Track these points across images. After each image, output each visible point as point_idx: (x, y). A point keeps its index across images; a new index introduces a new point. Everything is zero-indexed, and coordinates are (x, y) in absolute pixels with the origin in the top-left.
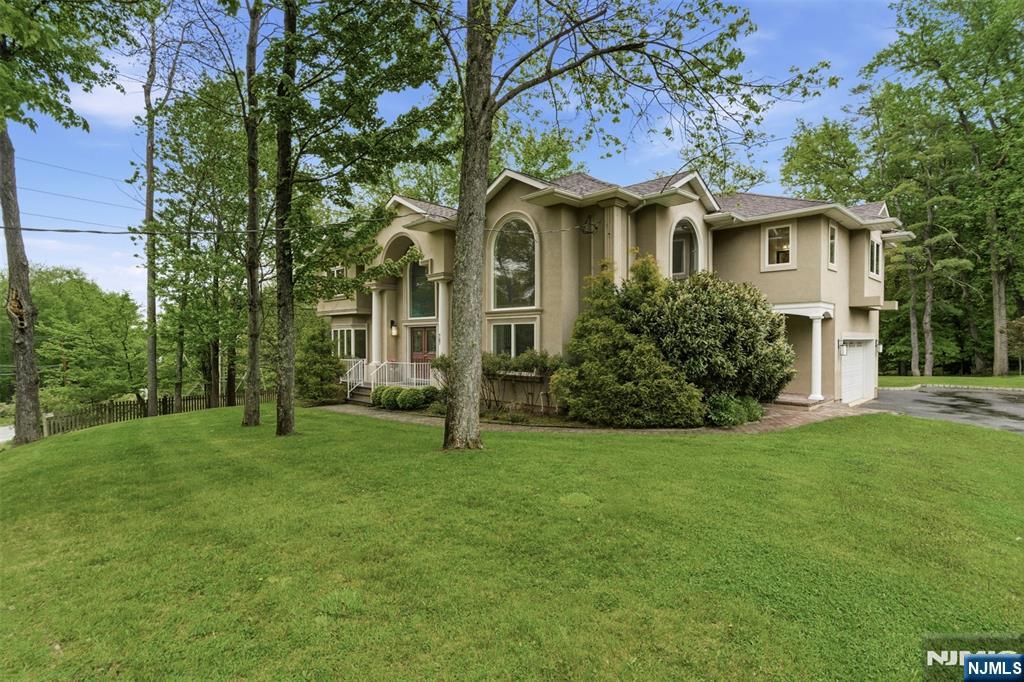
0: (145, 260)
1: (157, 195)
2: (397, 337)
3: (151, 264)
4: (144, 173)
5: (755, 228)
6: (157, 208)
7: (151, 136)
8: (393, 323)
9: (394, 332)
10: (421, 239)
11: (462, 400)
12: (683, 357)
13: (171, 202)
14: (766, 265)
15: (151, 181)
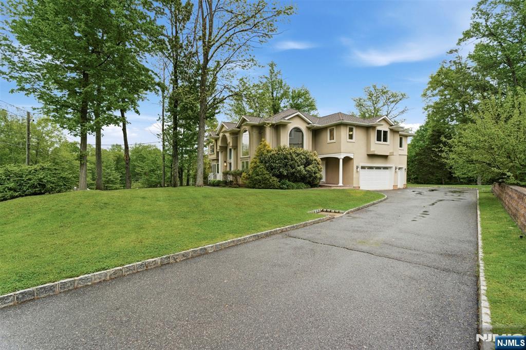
0: (162, 143)
1: (165, 124)
2: (226, 166)
3: (164, 144)
4: (161, 117)
5: (325, 128)
6: (165, 128)
7: (163, 106)
8: (225, 162)
9: (225, 164)
10: (227, 135)
11: (198, 176)
12: (272, 169)
13: (168, 126)
14: (329, 141)
15: (164, 119)
